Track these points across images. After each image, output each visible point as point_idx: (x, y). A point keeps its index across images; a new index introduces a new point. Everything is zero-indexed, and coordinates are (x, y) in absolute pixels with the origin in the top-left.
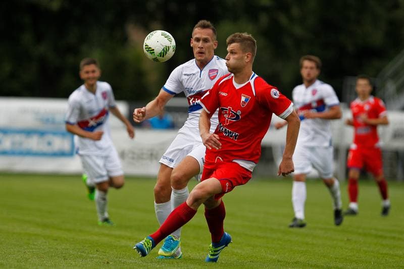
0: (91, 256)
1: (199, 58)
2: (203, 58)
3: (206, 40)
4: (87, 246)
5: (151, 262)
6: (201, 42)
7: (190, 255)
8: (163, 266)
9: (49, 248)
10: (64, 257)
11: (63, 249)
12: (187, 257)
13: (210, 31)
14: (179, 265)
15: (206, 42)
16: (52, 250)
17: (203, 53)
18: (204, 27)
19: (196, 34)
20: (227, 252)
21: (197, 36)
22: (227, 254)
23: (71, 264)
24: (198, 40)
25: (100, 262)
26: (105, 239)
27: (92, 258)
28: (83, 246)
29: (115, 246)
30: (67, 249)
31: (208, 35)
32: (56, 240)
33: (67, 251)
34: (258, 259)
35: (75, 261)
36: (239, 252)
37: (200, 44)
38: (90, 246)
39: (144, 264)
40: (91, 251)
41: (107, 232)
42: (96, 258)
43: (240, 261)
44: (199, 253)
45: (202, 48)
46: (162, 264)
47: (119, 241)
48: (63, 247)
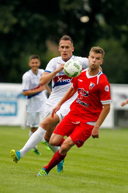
0: (26, 172)
1: (64, 57)
2: (67, 57)
3: (67, 47)
4: (24, 166)
5: (60, 176)
6: (65, 48)
7: (82, 171)
8: (67, 178)
9: (3, 168)
10: (11, 173)
11: (11, 168)
12: (80, 173)
13: (69, 42)
14: (76, 177)
15: (68, 48)
16: (4, 169)
17: (66, 55)
18: (66, 39)
19: (61, 44)
20: (103, 170)
21: (62, 45)
22: (103, 171)
23: (15, 177)
24: (63, 47)
25: (32, 176)
26: (34, 163)
27: (27, 173)
28: (22, 167)
29: (40, 167)
30: (13, 168)
31: (69, 44)
32: (7, 163)
33: (13, 169)
34: (120, 174)
35: (17, 175)
36: (110, 170)
37: (64, 49)
38: (26, 167)
39: (57, 177)
40: (26, 169)
41: (35, 159)
42: (29, 173)
43: (111, 175)
44: (87, 171)
45: (66, 52)
46: (66, 177)
47: (42, 164)
48: (11, 167)
